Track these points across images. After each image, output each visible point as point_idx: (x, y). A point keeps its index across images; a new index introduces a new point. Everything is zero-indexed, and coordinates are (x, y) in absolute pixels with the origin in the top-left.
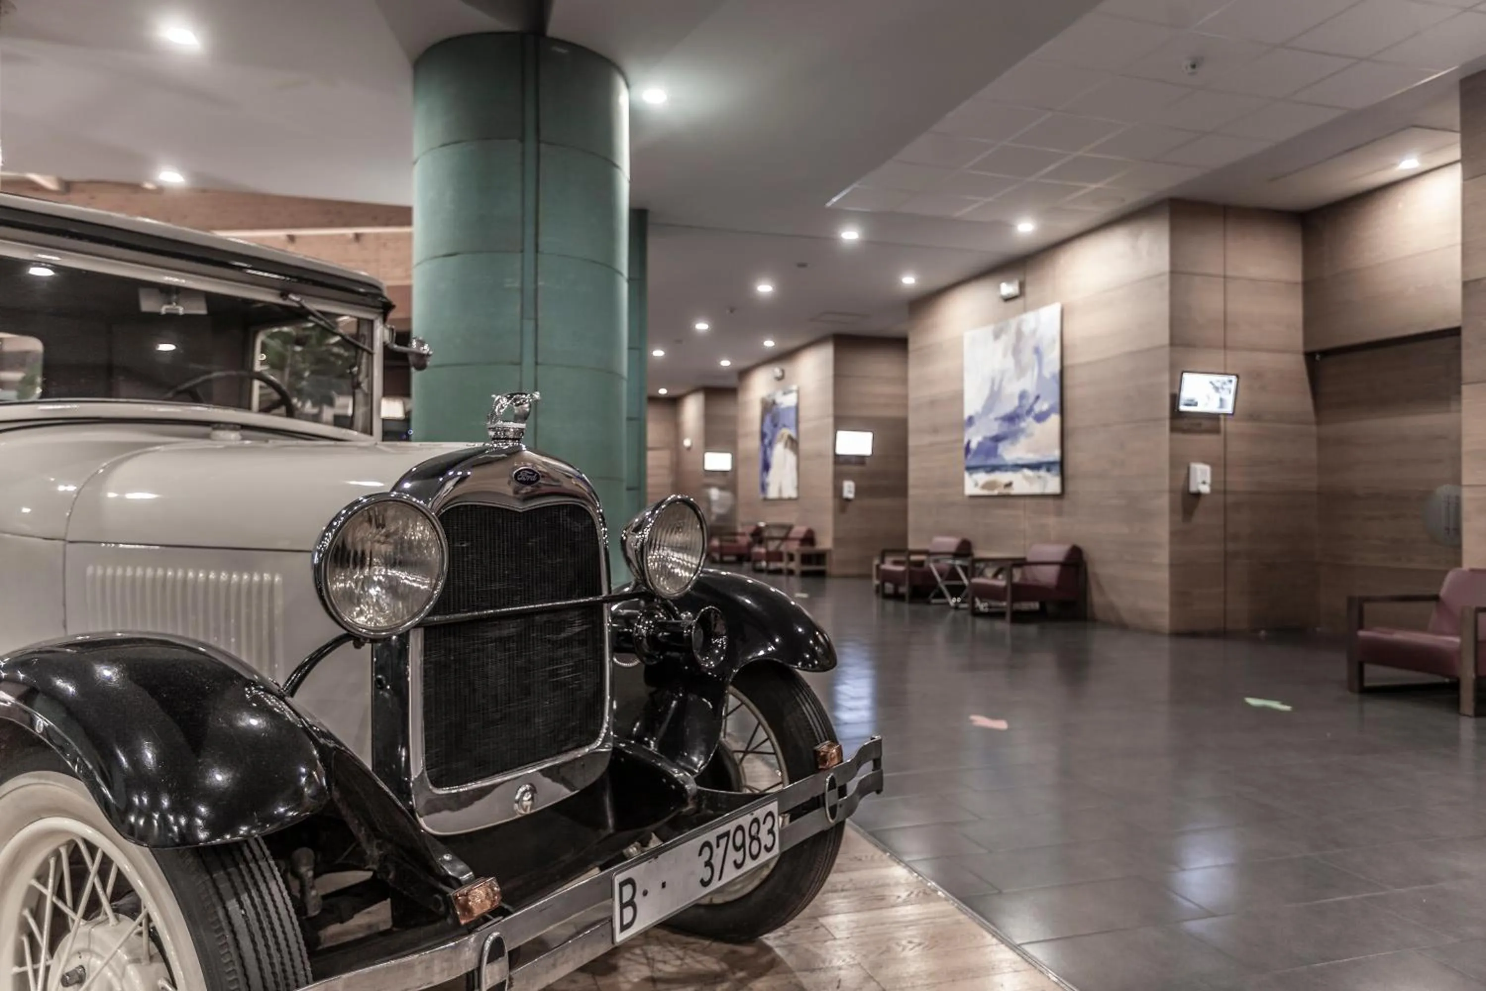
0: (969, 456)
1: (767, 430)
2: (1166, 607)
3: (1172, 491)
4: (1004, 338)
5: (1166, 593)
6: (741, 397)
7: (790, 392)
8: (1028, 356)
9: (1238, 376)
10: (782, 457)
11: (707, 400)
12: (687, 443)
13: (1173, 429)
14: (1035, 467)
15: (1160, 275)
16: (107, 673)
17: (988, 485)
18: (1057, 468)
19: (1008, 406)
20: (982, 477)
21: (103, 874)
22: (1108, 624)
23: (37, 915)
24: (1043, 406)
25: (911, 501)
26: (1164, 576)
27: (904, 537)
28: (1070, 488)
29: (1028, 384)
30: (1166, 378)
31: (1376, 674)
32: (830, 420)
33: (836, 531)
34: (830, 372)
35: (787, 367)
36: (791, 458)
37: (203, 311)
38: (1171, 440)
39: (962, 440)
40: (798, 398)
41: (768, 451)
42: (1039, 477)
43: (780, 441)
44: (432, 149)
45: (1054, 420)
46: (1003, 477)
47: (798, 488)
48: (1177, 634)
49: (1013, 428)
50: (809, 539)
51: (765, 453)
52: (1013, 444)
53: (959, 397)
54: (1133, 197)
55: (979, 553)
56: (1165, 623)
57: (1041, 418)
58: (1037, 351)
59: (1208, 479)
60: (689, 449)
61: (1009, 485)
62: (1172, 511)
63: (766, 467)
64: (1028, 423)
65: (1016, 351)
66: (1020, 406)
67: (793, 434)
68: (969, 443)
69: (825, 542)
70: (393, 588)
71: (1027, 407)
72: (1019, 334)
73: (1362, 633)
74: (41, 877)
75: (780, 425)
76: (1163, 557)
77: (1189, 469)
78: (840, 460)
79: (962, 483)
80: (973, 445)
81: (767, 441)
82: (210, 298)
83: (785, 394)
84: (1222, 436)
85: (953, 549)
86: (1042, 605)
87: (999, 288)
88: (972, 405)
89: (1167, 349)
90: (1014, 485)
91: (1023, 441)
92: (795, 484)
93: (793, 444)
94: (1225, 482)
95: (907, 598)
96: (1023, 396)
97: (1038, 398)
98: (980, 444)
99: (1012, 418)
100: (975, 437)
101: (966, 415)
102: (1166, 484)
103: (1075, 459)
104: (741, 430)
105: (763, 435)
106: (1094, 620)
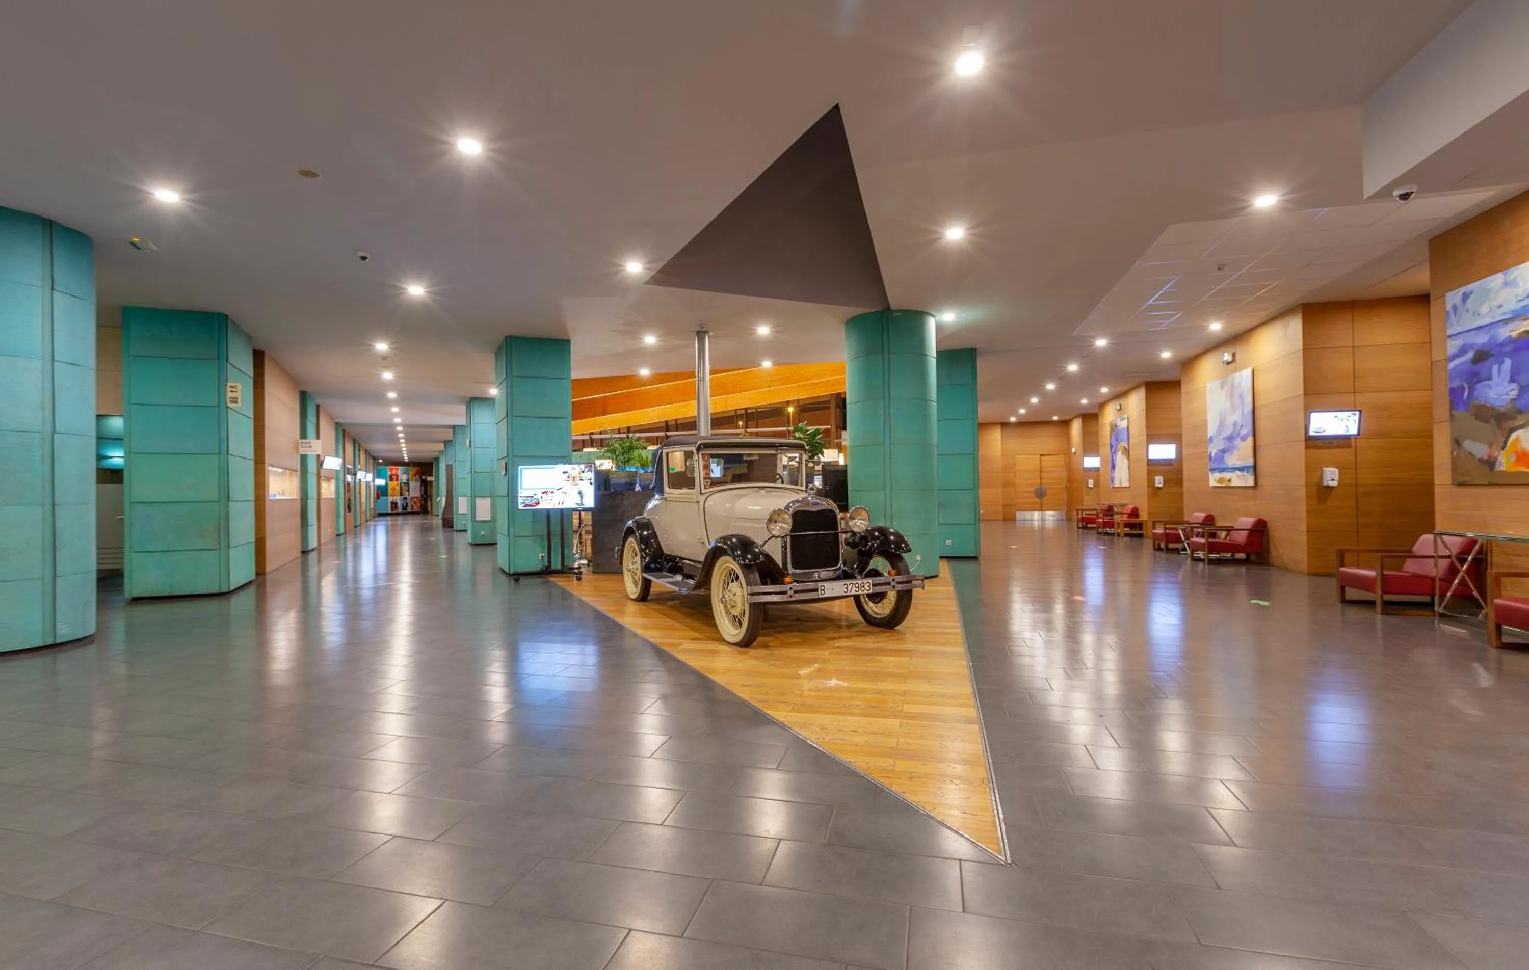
0: (1211, 462)
1: (1113, 443)
2: (1305, 557)
3: (1307, 485)
4: (1226, 388)
5: (1305, 548)
6: (1100, 420)
7: (1124, 419)
8: (1237, 399)
9: (1360, 411)
10: (1121, 461)
11: (1083, 421)
12: (1074, 450)
13: (1307, 447)
14: (1241, 469)
15: (1298, 351)
16: (734, 540)
17: (1221, 480)
18: (1252, 470)
19: (1228, 432)
20: (1217, 475)
21: (734, 574)
22: (1278, 567)
23: (725, 583)
24: (1244, 432)
25: (1185, 489)
26: (1304, 538)
27: (1181, 511)
28: (1260, 482)
29: (1236, 417)
30: (1302, 415)
31: (1352, 593)
32: (1145, 437)
33: (1149, 508)
34: (1144, 407)
35: (1123, 402)
36: (1126, 461)
37: (757, 458)
38: (1306, 454)
39: (1207, 452)
40: (1128, 422)
41: (1114, 456)
42: (1244, 476)
43: (1119, 450)
44: (855, 358)
45: (1250, 440)
46: (1227, 475)
47: (1130, 481)
48: (1312, 574)
49: (1232, 444)
50: (1135, 513)
51: (1112, 457)
52: (1231, 455)
53: (1205, 425)
54: (1275, 308)
55: (1219, 523)
56: (1304, 566)
57: (1244, 439)
58: (1241, 397)
59: (1337, 477)
60: (1075, 453)
61: (1230, 480)
62: (1308, 497)
63: (1113, 467)
64: (1238, 442)
65: (1232, 396)
66: (1234, 432)
67: (1127, 447)
68: (1211, 454)
69: (1144, 516)
70: (781, 527)
71: (1237, 432)
72: (1233, 387)
73: (1342, 569)
74: (725, 576)
75: (1119, 441)
76: (1303, 527)
77: (1322, 471)
78: (1151, 463)
79: (1208, 480)
80: (1213, 455)
81: (1113, 450)
82: (759, 455)
83: (1121, 420)
84: (1353, 449)
85: (1200, 521)
86: (1248, 556)
87: (1223, 356)
88: (1211, 431)
89: (1303, 397)
90: (1232, 481)
91: (1236, 453)
92: (1128, 477)
93: (1127, 452)
94: (1356, 478)
95: (1164, 550)
96: (1235, 424)
97: (1242, 426)
98: (1216, 454)
99: (1230, 439)
100: (1213, 450)
101: (1209, 435)
102: (1303, 481)
103: (1262, 464)
104: (1101, 443)
105: (1111, 446)
106: (1272, 565)
